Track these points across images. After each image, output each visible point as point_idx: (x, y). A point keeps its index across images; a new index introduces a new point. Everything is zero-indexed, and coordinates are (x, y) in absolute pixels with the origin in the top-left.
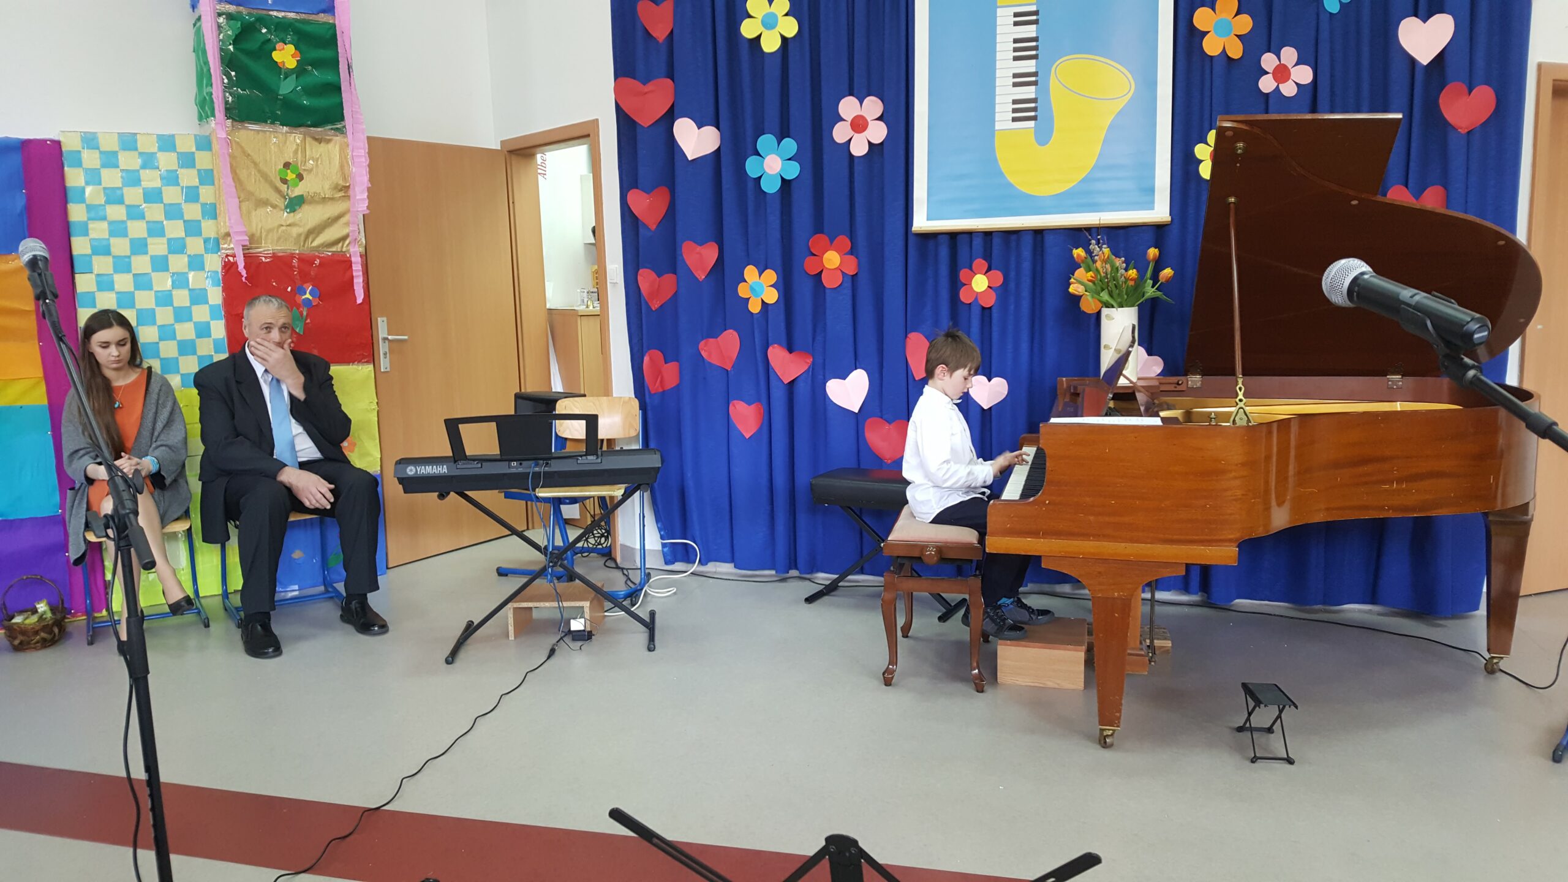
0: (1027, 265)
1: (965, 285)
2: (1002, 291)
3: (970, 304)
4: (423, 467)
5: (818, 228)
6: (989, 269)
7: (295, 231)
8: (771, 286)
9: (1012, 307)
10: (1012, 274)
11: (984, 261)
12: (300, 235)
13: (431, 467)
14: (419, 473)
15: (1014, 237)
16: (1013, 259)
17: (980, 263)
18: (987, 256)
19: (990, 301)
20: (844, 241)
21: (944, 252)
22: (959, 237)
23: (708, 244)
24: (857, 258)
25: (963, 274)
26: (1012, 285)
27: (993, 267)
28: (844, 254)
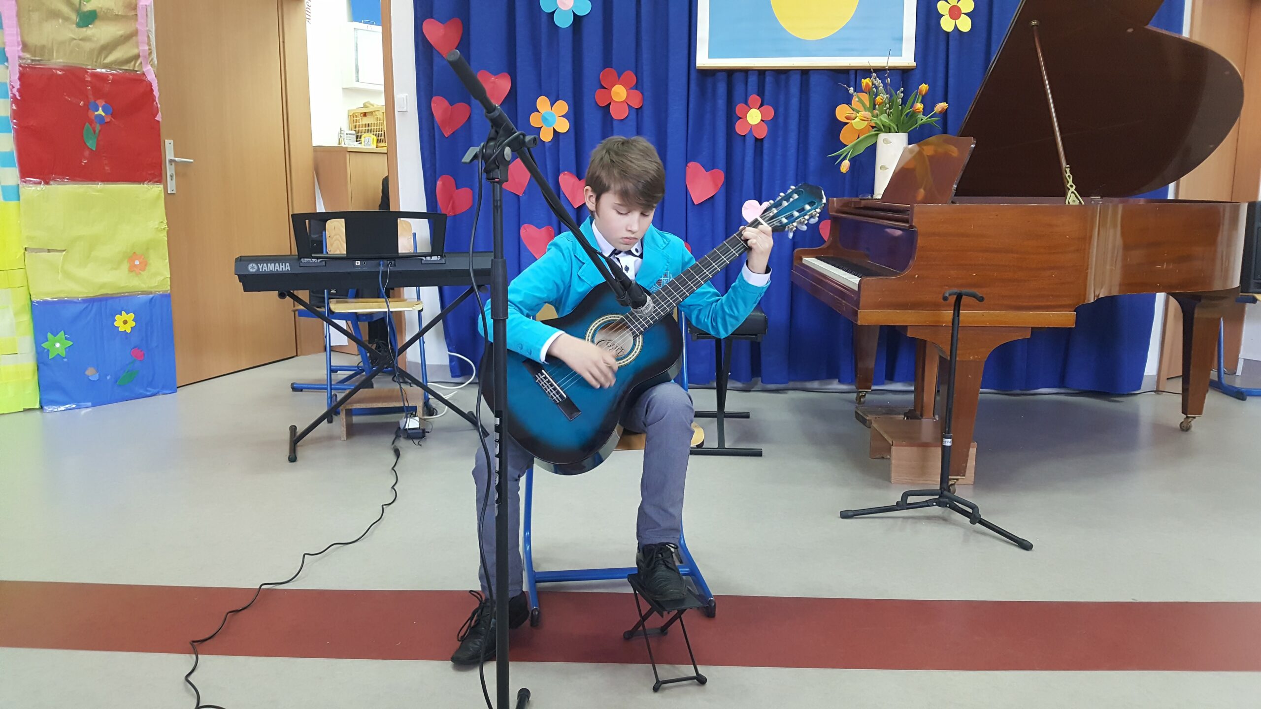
0: (794, 102)
1: (741, 118)
2: (772, 124)
3: (745, 136)
4: (265, 265)
5: (607, 62)
6: (762, 105)
7: (87, 46)
8: (562, 116)
9: (780, 140)
10: (781, 110)
11: (758, 97)
12: (92, 51)
13: (273, 265)
14: (261, 270)
15: (783, 77)
16: (782, 97)
17: (754, 98)
18: (761, 93)
19: (762, 133)
20: (630, 76)
21: (722, 88)
22: (736, 75)
23: (503, 74)
24: (642, 94)
25: (739, 109)
26: (781, 120)
27: (765, 103)
28: (631, 89)
